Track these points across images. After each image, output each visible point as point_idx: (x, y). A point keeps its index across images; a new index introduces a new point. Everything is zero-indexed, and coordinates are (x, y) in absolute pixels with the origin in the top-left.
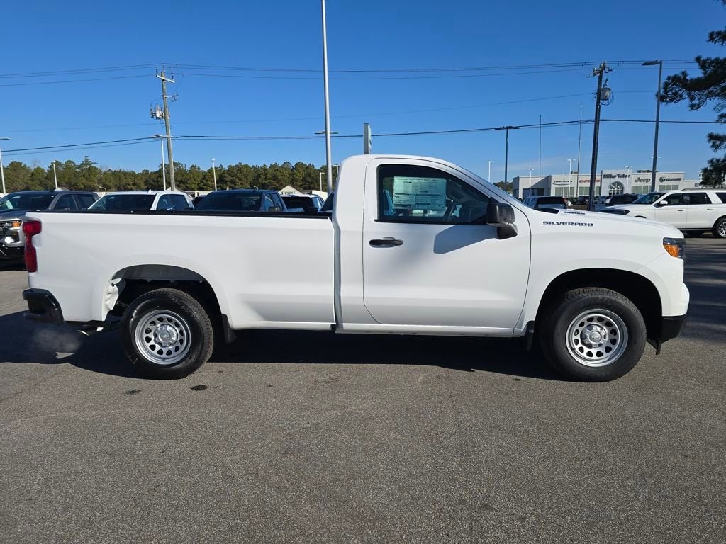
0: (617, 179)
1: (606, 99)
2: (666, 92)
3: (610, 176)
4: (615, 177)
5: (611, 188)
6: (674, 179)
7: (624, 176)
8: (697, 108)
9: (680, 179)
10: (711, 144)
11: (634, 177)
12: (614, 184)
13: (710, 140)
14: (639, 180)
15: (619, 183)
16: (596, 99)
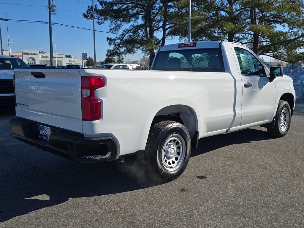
0: (31, 56)
1: (54, 11)
2: (88, 14)
3: (27, 54)
4: (30, 54)
5: (29, 60)
6: (59, 57)
7: (34, 54)
8: (101, 24)
9: (62, 58)
10: (108, 42)
11: (40, 55)
12: (30, 58)
13: (107, 40)
14: (43, 57)
15: (33, 58)
16: (48, 10)
